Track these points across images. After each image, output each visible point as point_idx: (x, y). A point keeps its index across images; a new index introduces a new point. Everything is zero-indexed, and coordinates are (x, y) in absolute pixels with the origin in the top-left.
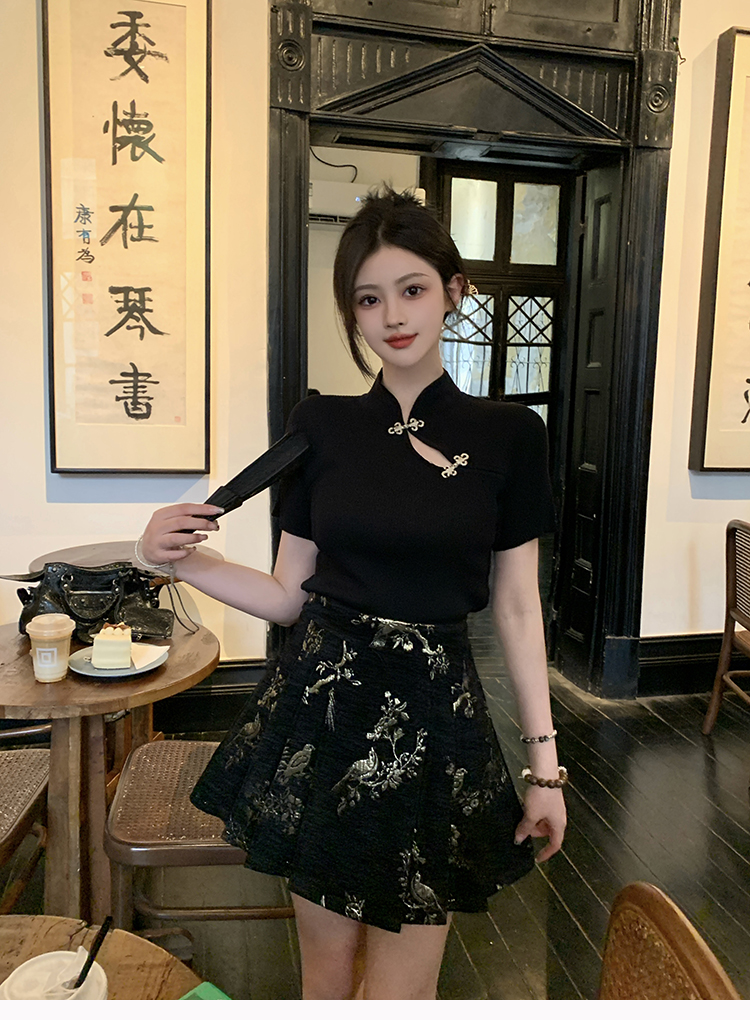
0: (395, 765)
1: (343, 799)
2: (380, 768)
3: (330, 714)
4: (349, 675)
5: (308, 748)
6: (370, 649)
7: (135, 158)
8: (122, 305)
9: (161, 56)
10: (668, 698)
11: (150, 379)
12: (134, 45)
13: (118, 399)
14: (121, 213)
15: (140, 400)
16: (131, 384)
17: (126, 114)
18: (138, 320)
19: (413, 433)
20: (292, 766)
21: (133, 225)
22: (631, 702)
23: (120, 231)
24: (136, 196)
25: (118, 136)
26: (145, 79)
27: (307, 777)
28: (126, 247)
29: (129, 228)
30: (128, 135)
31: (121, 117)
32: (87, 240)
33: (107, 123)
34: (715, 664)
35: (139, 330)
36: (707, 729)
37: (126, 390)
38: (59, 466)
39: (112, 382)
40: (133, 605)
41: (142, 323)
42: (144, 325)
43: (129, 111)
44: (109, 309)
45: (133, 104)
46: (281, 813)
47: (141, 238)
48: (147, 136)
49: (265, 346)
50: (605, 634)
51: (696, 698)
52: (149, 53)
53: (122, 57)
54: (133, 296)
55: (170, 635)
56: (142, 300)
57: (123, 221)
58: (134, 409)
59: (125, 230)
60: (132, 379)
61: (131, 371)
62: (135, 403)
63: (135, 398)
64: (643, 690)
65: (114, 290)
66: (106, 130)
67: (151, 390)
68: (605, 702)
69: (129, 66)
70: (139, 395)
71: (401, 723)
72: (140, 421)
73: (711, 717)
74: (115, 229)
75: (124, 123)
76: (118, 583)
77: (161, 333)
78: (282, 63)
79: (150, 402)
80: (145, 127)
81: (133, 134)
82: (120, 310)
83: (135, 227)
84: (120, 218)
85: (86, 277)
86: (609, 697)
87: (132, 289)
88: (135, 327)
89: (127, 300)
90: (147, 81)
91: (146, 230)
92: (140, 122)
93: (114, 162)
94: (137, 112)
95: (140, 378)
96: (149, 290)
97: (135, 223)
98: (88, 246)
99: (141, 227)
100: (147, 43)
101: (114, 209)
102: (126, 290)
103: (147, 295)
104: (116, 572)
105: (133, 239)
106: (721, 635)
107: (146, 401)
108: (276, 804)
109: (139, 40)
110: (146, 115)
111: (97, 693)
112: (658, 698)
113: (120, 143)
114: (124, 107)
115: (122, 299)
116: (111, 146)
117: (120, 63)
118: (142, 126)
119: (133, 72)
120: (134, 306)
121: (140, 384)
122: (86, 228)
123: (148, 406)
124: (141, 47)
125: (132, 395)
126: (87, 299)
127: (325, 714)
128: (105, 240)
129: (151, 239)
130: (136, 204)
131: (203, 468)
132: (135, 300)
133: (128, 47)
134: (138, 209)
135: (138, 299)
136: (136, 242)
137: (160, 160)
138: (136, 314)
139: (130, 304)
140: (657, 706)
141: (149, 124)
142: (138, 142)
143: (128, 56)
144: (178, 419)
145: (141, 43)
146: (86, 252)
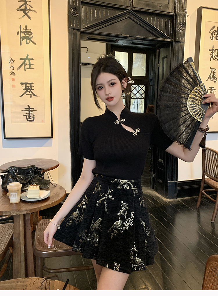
0: (127, 222)
1: (112, 234)
2: (122, 224)
3: (106, 208)
4: (110, 196)
5: (100, 219)
6: (117, 189)
7: (27, 43)
8: (24, 88)
9: (35, 11)
10: (186, 198)
11: (34, 110)
12: (26, 8)
13: (24, 116)
14: (23, 60)
15: (31, 116)
16: (28, 111)
17: (24, 29)
18: (30, 92)
19: (122, 123)
20: (95, 225)
21: (27, 64)
22: (176, 200)
23: (23, 66)
24: (28, 55)
25: (22, 36)
26: (30, 18)
27: (100, 228)
28: (25, 71)
29: (26, 65)
30: (25, 36)
31: (22, 30)
32: (13, 69)
33: (18, 32)
34: (199, 188)
35: (30, 95)
36: (198, 207)
37: (27, 113)
38: (6, 137)
39: (22, 111)
40: (37, 178)
41: (31, 93)
42: (32, 94)
43: (25, 28)
44: (21, 89)
45: (26, 26)
46: (92, 240)
47: (30, 68)
48: (31, 36)
49: (69, 99)
50: (168, 181)
51: (194, 198)
52: (31, 10)
53: (22, 11)
54: (28, 85)
55: (49, 187)
56: (31, 86)
57: (24, 63)
58: (29, 119)
59: (25, 66)
60: (28, 110)
61: (28, 107)
62: (29, 117)
63: (29, 115)
64: (179, 196)
65: (22, 84)
66: (18, 34)
67: (34, 113)
68: (169, 200)
69: (24, 14)
70: (31, 114)
71: (126, 210)
72: (31, 122)
73: (199, 203)
74: (22, 65)
75: (23, 32)
76: (32, 172)
77: (37, 96)
78: (72, 14)
79: (34, 116)
80: (30, 33)
81: (26, 36)
82: (24, 90)
83: (28, 65)
84: (23, 62)
85: (13, 80)
86: (170, 199)
87: (28, 83)
88: (29, 94)
89: (26, 86)
90: (30, 19)
91: (31, 65)
92: (28, 32)
93: (21, 45)
94: (27, 29)
95: (31, 110)
96: (33, 83)
97: (28, 64)
98: (13, 70)
99: (30, 65)
100: (30, 7)
101: (21, 59)
102: (26, 84)
103: (32, 85)
104: (31, 168)
105: (27, 68)
106: (201, 179)
107: (33, 116)
108: (91, 237)
109: (27, 6)
110: (30, 30)
111: (31, 206)
112: (183, 198)
113: (22, 38)
114: (23, 27)
115: (25, 86)
116: (20, 39)
117: (22, 13)
118: (29, 33)
119: (26, 16)
120: (28, 88)
121: (31, 111)
122: (13, 65)
123: (33, 118)
124: (28, 8)
125: (28, 114)
126: (14, 86)
127: (104, 209)
128: (19, 69)
129: (33, 68)
130: (28, 58)
131: (51, 136)
132: (28, 86)
133: (24, 8)
134: (29, 59)
135: (29, 86)
136: (28, 69)
137: (35, 44)
138: (29, 90)
139: (27, 88)
140: (183, 201)
141: (31, 33)
142: (28, 38)
143: (24, 11)
144: (43, 121)
145: (28, 7)
146: (13, 72)
